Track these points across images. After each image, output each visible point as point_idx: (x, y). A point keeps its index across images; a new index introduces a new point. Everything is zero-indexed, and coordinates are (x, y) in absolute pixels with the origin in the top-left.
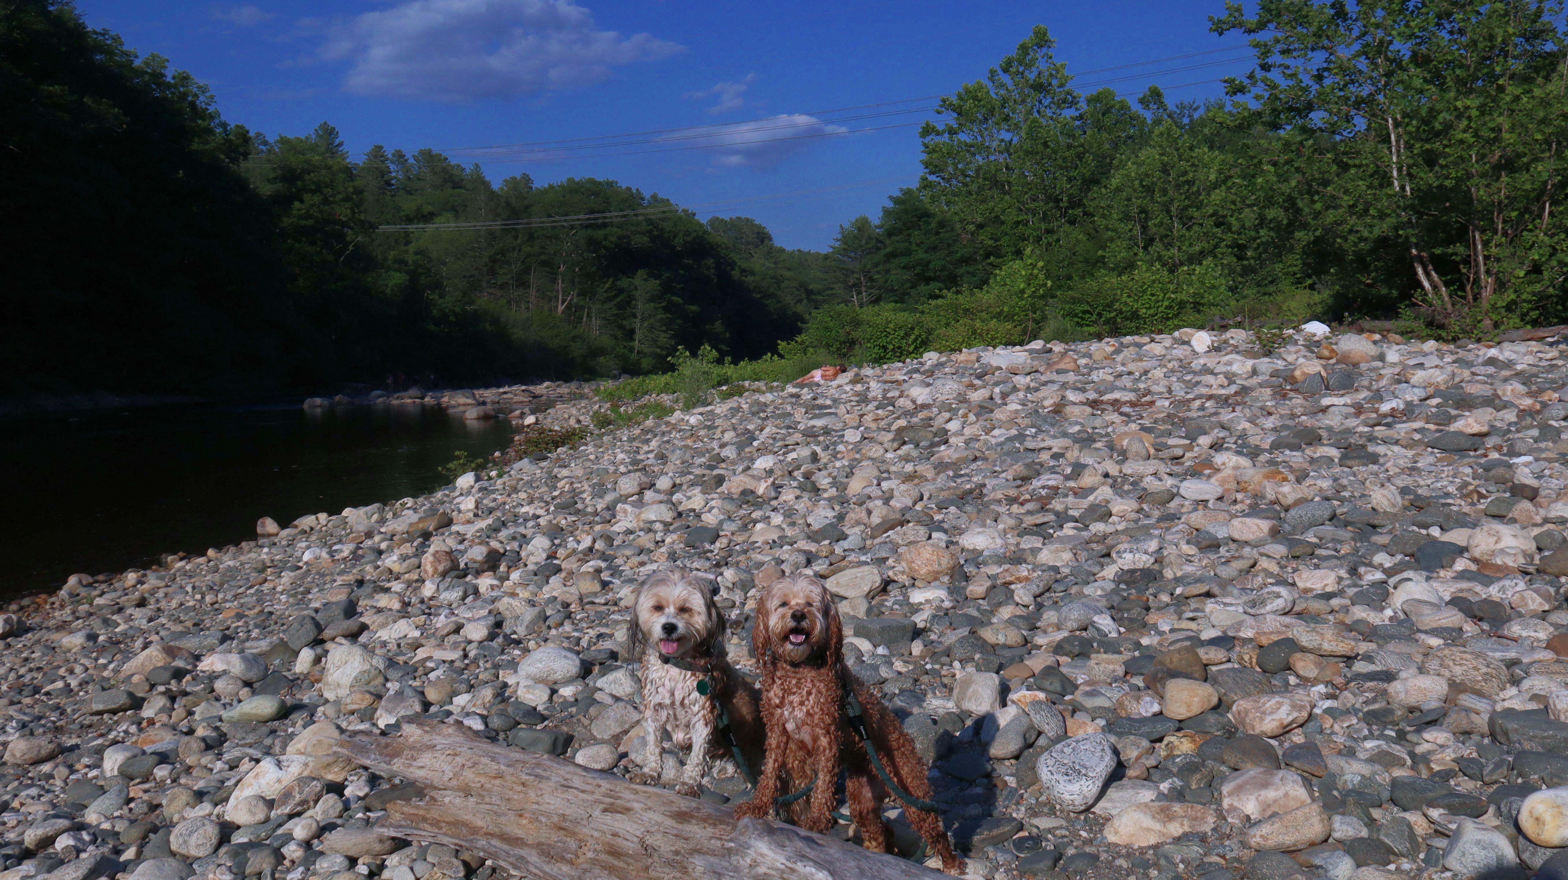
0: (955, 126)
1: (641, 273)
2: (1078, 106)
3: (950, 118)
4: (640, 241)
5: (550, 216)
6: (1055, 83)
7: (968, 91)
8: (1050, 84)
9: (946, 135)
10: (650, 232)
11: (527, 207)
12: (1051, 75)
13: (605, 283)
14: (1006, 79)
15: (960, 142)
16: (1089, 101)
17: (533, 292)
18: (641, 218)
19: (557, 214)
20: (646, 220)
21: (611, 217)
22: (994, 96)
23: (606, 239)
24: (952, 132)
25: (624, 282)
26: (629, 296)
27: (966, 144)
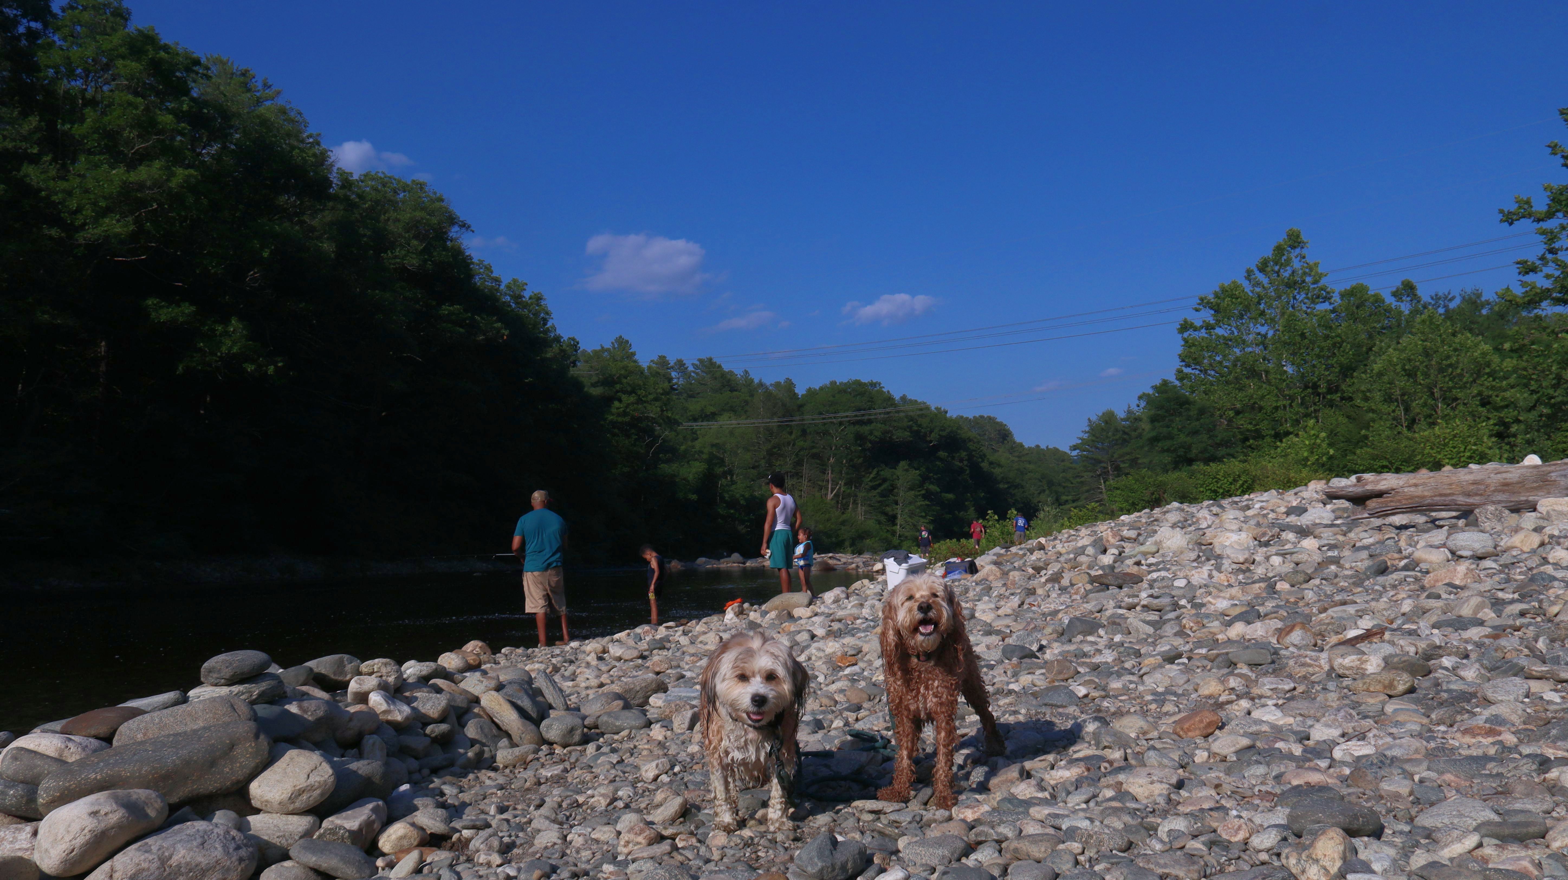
0: (1212, 322)
1: (903, 464)
2: (1332, 300)
3: (1207, 315)
4: (901, 435)
5: (821, 414)
6: (1308, 279)
7: (1224, 290)
8: (1304, 281)
9: (1203, 331)
10: (910, 427)
11: (801, 406)
12: (1305, 273)
13: (870, 473)
14: (1260, 277)
15: (1218, 337)
16: (1342, 296)
17: (805, 482)
18: (902, 414)
19: (827, 412)
20: (907, 416)
21: (876, 414)
22: (1251, 294)
23: (871, 433)
24: (1209, 327)
25: (886, 473)
26: (892, 485)
27: (1225, 338)
